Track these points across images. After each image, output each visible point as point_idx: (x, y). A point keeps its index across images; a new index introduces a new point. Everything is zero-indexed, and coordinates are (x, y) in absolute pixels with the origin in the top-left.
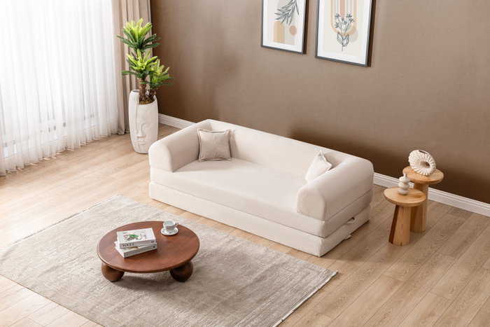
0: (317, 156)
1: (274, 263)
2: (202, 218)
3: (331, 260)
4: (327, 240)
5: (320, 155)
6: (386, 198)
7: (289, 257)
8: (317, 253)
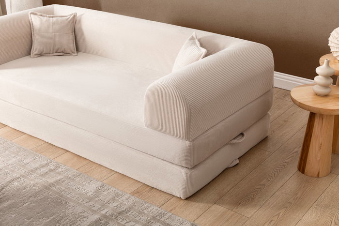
0: (187, 41)
1: (103, 212)
2: (24, 136)
3: (201, 205)
4: (194, 171)
5: (192, 38)
6: (294, 101)
7: (133, 199)
8: (179, 192)
